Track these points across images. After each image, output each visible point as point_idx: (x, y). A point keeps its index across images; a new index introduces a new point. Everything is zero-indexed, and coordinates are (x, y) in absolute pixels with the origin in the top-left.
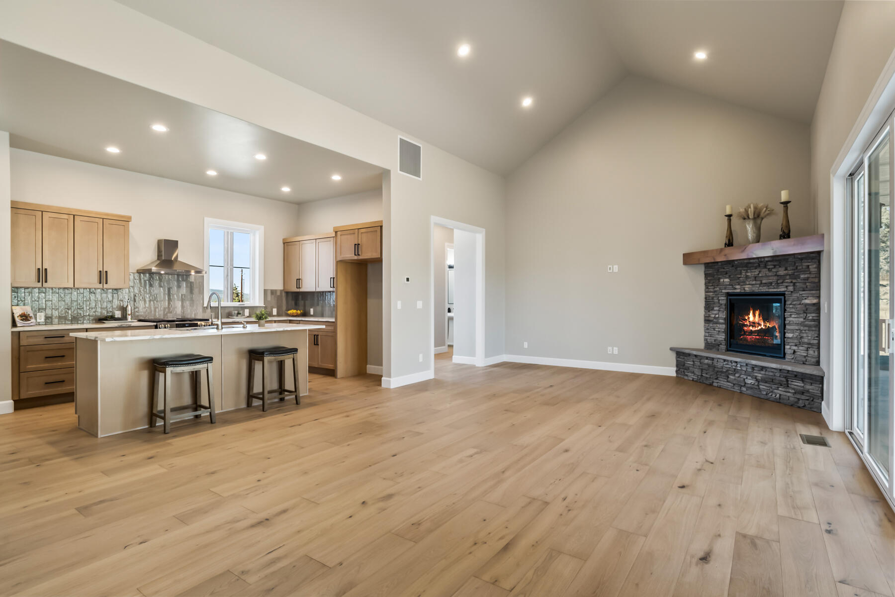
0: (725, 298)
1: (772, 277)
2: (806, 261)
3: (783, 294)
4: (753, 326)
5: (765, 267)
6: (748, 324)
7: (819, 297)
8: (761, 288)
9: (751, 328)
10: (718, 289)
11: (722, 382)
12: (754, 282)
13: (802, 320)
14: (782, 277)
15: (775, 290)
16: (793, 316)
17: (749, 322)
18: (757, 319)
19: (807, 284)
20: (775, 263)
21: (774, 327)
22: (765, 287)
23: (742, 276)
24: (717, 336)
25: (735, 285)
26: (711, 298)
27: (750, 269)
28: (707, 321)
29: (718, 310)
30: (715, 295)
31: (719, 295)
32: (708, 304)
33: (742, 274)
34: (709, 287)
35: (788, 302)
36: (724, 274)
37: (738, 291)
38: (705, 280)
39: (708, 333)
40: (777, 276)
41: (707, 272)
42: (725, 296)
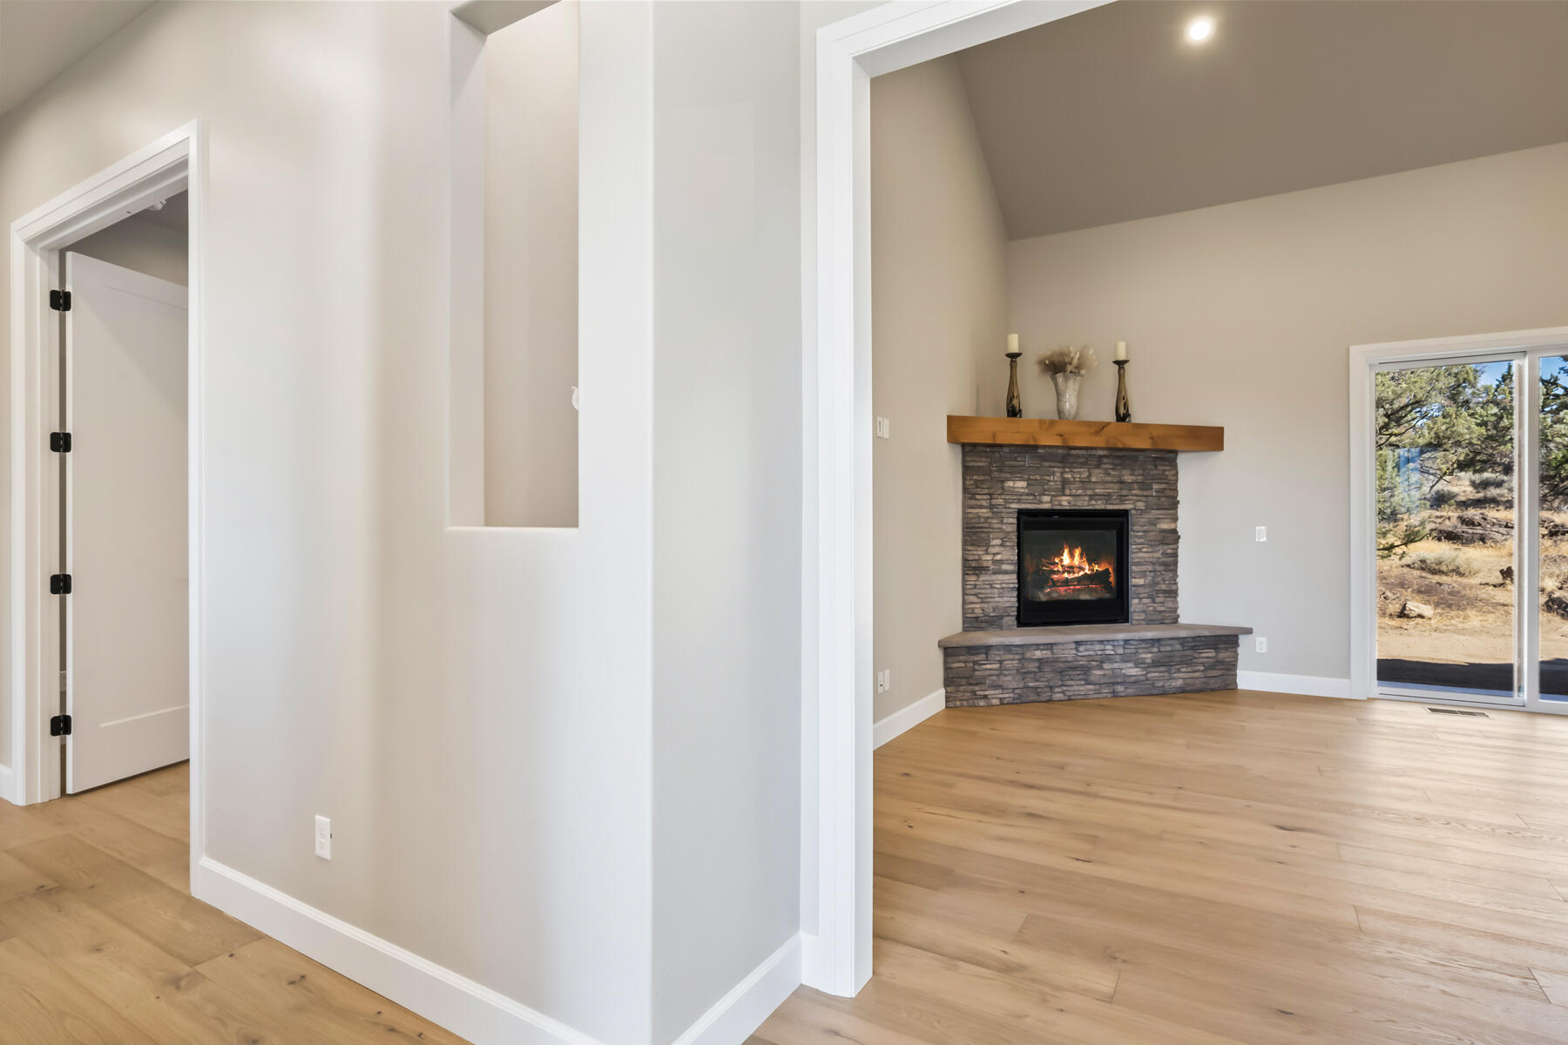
0: (1015, 521)
1: (1112, 485)
2: (1161, 463)
3: (1125, 513)
4: (1069, 573)
5: (1098, 466)
6: (1060, 569)
7: (1175, 519)
8: (1093, 502)
9: (1066, 575)
10: (1000, 501)
11: (1076, 688)
12: (1080, 492)
13: (1158, 555)
14: (1129, 486)
15: (1116, 507)
16: (1145, 550)
17: (1062, 566)
18: (1077, 561)
19: (1163, 499)
20: (1116, 462)
21: (1107, 571)
22: (1100, 502)
23: (1056, 478)
24: (997, 599)
25: (1040, 495)
26: (982, 520)
27: (1069, 468)
28: (975, 568)
29: (1001, 545)
30: (993, 513)
31: (1003, 515)
32: (975, 533)
33: (1054, 474)
34: (977, 497)
35: (1136, 528)
36: (1017, 472)
37: (1047, 506)
38: (964, 480)
39: (976, 595)
40: (1121, 482)
41: (971, 464)
42: (1016, 515)
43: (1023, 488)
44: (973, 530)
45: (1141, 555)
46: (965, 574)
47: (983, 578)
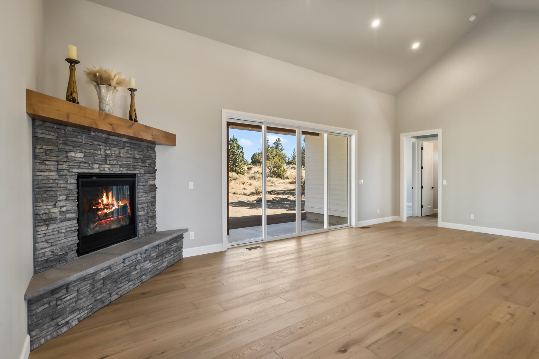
0: (75, 181)
1: (130, 159)
2: (150, 149)
3: (134, 176)
5: (123, 148)
6: (102, 207)
7: (155, 179)
8: (121, 169)
9: (105, 211)
10: (65, 167)
11: (123, 287)
12: (114, 162)
13: (148, 198)
14: (137, 160)
15: (132, 172)
16: (144, 196)
17: (103, 205)
18: (110, 201)
19: (150, 168)
20: (132, 146)
22: (125, 169)
23: (101, 153)
24: (63, 241)
25: (92, 163)
26: (51, 181)
27: (109, 147)
28: (45, 221)
29: (66, 199)
30: (60, 175)
31: (68, 177)
32: (45, 192)
33: (100, 149)
34: (47, 162)
35: (140, 184)
36: (77, 146)
37: (96, 171)
38: (34, 148)
39: (46, 241)
40: (134, 158)
41: (42, 136)
42: (76, 177)
43: (80, 158)
44: (43, 190)
45: (143, 198)
46: (35, 226)
47: (51, 227)
